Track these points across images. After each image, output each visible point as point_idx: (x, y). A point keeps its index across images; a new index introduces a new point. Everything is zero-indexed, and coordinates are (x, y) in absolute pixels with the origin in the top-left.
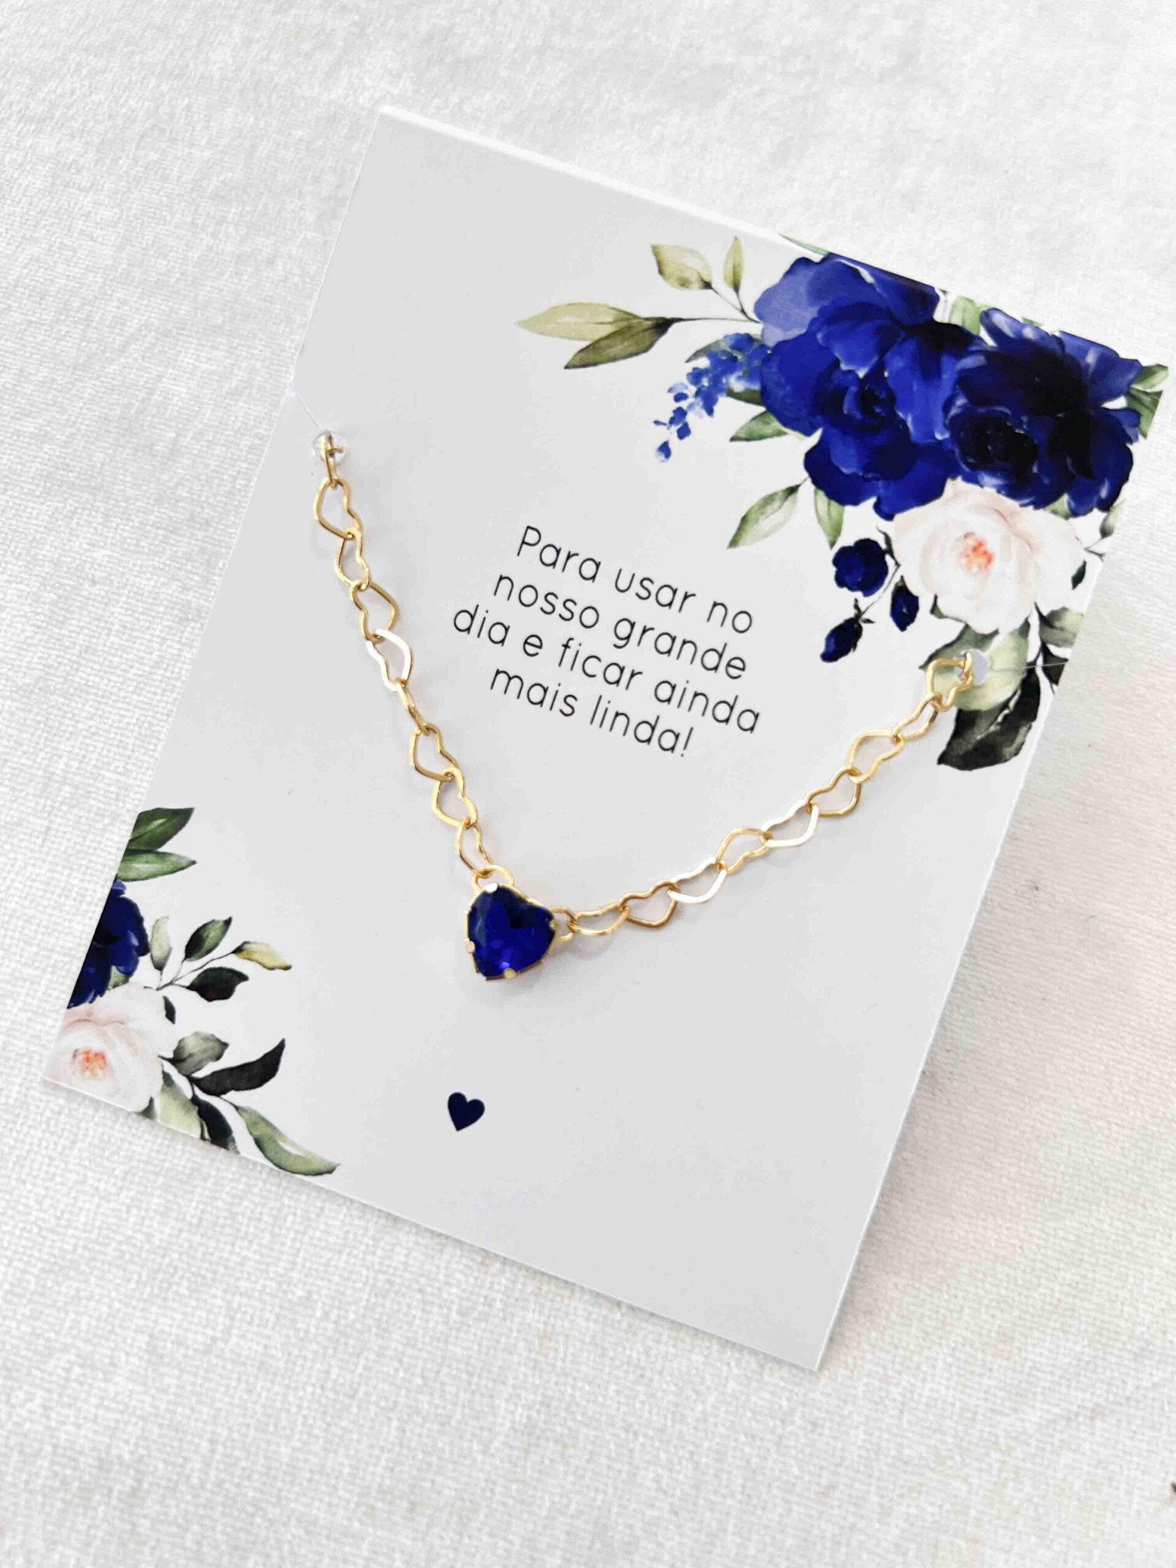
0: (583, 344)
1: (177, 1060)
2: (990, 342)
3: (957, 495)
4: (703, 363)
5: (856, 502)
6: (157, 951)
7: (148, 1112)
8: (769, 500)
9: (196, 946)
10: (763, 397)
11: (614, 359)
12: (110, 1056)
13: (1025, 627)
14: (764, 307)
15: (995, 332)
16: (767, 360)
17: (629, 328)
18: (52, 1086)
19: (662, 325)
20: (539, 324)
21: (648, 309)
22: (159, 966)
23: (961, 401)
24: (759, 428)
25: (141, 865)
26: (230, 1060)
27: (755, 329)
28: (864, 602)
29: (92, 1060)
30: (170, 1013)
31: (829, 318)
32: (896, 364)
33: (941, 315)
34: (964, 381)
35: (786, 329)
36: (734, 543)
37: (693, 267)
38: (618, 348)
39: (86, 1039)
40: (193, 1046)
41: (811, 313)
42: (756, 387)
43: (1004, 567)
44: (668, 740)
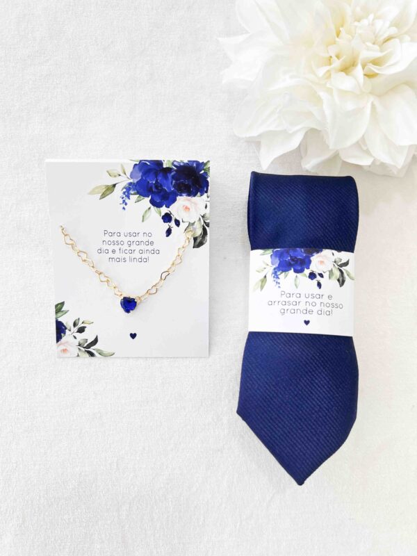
0: (101, 194)
1: (80, 345)
2: (175, 168)
3: (179, 199)
4: (125, 190)
5: (162, 206)
6: (68, 328)
7: (78, 356)
8: (146, 212)
9: (75, 325)
10: (138, 193)
11: (108, 195)
12: (67, 349)
13: (200, 219)
14: (132, 176)
15: (175, 166)
16: (136, 186)
17: (109, 188)
18: (60, 357)
19: (114, 186)
20: (92, 193)
21: (111, 183)
22: (70, 330)
23: (174, 182)
24: (139, 199)
25: (59, 314)
26: (89, 342)
27: (131, 181)
28: (170, 224)
29: (65, 351)
30: (75, 338)
31: (144, 174)
32: (160, 178)
33: (164, 166)
34: (173, 177)
35: (136, 178)
36: (143, 221)
37: (116, 173)
38: (108, 193)
39: (62, 347)
40: (81, 342)
41: (140, 174)
42: (136, 192)
43: (192, 210)
44: (145, 260)
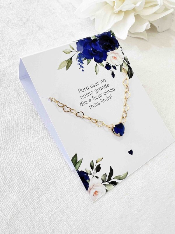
0: (66, 66)
1: (103, 181)
3: (109, 54)
4: (78, 59)
5: (102, 61)
6: (89, 173)
7: (107, 191)
8: (95, 67)
9: (92, 167)
11: (70, 66)
12: (97, 190)
13: (124, 61)
14: (78, 49)
15: (97, 37)
16: (83, 54)
17: (69, 61)
19: (71, 58)
20: (60, 68)
21: (68, 58)
22: (91, 174)
23: (101, 45)
24: (88, 62)
25: (77, 166)
26: (108, 175)
27: (79, 52)
28: (111, 70)
29: (96, 193)
30: (97, 177)
31: (84, 47)
32: (93, 46)
33: (92, 39)
34: (99, 43)
35: (82, 50)
36: (97, 74)
37: (68, 51)
38: (69, 64)
39: (93, 191)
40: (103, 178)
41: (82, 47)
42: (85, 58)
43: (118, 57)
